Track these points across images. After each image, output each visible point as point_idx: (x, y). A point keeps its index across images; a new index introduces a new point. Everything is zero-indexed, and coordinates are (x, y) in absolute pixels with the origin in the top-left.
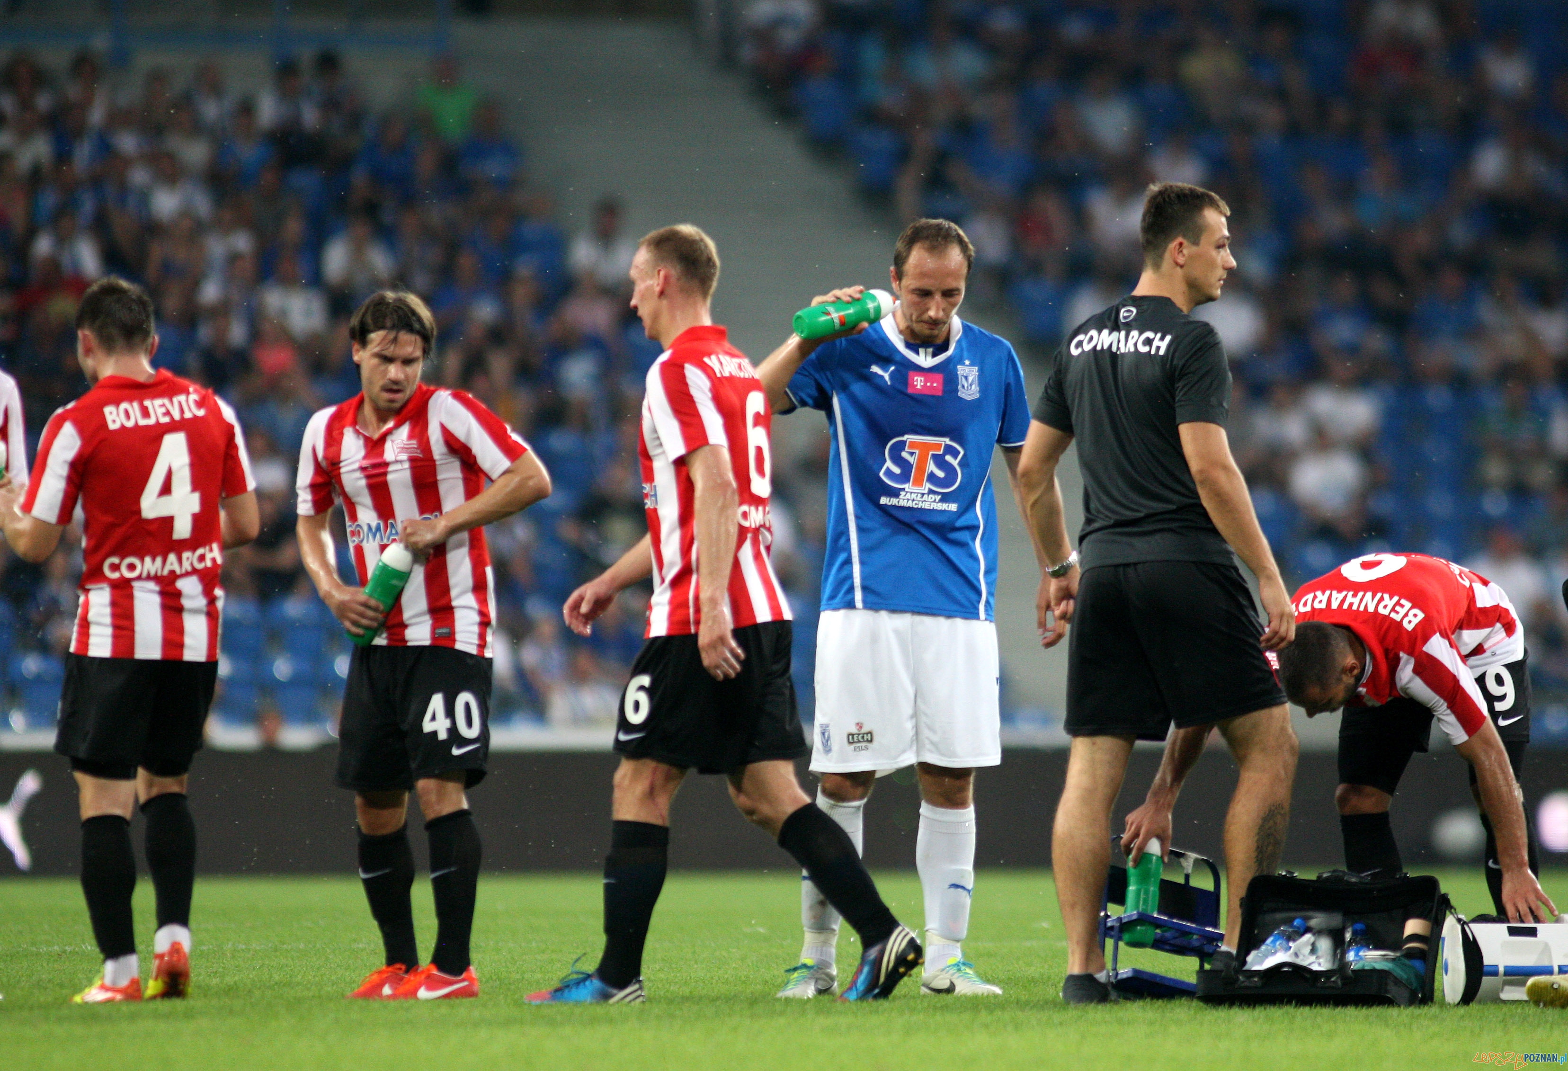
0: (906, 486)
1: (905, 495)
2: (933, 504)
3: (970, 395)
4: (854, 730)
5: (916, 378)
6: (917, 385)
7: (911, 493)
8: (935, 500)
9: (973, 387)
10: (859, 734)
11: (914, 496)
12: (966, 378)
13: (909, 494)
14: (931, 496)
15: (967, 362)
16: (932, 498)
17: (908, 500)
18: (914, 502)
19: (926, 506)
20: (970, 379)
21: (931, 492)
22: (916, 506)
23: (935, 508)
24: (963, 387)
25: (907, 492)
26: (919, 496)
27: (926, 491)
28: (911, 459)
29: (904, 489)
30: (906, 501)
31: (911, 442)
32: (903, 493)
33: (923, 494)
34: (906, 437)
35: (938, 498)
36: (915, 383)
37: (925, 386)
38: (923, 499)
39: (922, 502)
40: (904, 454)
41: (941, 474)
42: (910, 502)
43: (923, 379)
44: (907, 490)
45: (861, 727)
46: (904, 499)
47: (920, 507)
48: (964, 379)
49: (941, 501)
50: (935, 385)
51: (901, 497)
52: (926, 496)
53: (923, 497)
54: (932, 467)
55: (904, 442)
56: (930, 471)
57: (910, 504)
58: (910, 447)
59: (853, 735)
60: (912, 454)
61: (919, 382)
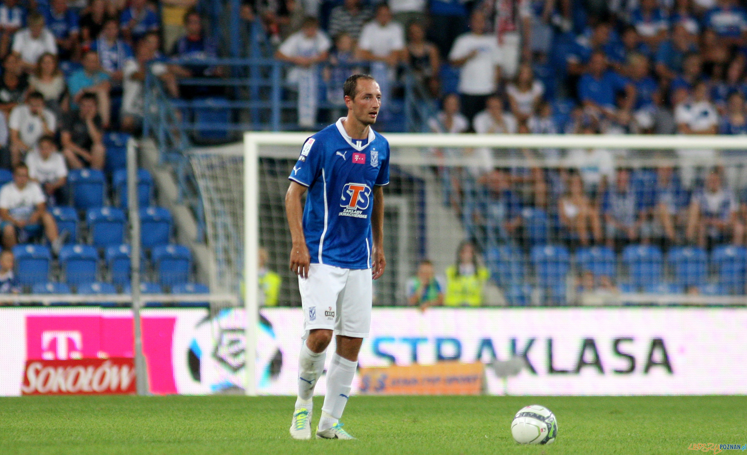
0: (347, 206)
1: (346, 211)
2: (358, 215)
3: (375, 165)
4: (328, 310)
5: (355, 156)
6: (356, 159)
7: (349, 209)
8: (360, 213)
9: (376, 161)
10: (330, 312)
11: (350, 211)
12: (374, 157)
13: (348, 210)
14: (358, 211)
15: (374, 149)
16: (358, 212)
17: (347, 213)
18: (350, 214)
19: (355, 216)
20: (375, 157)
21: (358, 209)
22: (350, 216)
23: (359, 217)
24: (372, 161)
25: (347, 209)
26: (353, 211)
27: (356, 209)
28: (351, 194)
29: (345, 208)
30: (346, 213)
31: (351, 186)
32: (345, 210)
33: (354, 210)
34: (350, 183)
35: (361, 212)
36: (355, 158)
37: (358, 160)
38: (354, 213)
39: (354, 214)
40: (348, 192)
41: (363, 201)
42: (348, 214)
43: (358, 156)
44: (347, 208)
45: (331, 309)
46: (345, 213)
47: (352, 216)
48: (373, 157)
49: (362, 214)
50: (362, 159)
51: (344, 211)
52: (355, 211)
53: (354, 212)
54: (359, 198)
55: (348, 186)
56: (358, 200)
57: (348, 215)
58: (350, 189)
59: (328, 312)
60: (351, 191)
61: (357, 157)
